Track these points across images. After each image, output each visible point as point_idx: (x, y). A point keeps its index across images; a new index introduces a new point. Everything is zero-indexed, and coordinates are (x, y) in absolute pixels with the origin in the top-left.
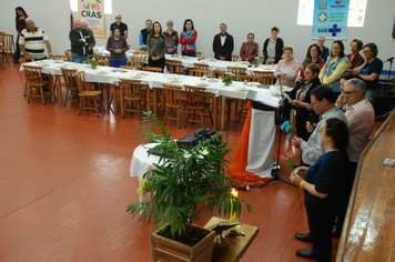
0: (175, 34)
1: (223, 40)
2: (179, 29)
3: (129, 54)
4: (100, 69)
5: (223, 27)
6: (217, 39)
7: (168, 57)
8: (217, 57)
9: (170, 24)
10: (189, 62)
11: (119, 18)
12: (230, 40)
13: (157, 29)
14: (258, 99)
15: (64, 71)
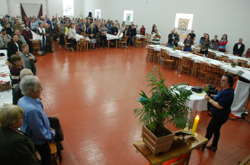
0: (217, 41)
1: (239, 46)
2: (219, 39)
3: (193, 47)
4: (177, 51)
5: (241, 40)
6: (236, 45)
7: (209, 50)
8: (234, 54)
9: (216, 36)
10: (219, 54)
11: (193, 31)
12: (243, 47)
13: (207, 37)
14: (243, 76)
15: (162, 50)
